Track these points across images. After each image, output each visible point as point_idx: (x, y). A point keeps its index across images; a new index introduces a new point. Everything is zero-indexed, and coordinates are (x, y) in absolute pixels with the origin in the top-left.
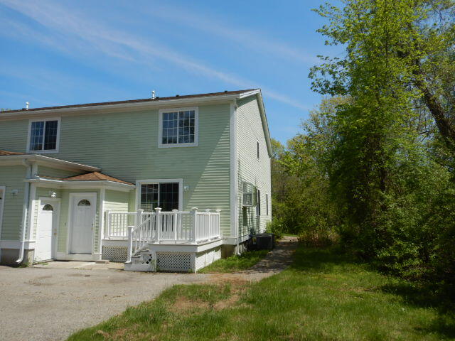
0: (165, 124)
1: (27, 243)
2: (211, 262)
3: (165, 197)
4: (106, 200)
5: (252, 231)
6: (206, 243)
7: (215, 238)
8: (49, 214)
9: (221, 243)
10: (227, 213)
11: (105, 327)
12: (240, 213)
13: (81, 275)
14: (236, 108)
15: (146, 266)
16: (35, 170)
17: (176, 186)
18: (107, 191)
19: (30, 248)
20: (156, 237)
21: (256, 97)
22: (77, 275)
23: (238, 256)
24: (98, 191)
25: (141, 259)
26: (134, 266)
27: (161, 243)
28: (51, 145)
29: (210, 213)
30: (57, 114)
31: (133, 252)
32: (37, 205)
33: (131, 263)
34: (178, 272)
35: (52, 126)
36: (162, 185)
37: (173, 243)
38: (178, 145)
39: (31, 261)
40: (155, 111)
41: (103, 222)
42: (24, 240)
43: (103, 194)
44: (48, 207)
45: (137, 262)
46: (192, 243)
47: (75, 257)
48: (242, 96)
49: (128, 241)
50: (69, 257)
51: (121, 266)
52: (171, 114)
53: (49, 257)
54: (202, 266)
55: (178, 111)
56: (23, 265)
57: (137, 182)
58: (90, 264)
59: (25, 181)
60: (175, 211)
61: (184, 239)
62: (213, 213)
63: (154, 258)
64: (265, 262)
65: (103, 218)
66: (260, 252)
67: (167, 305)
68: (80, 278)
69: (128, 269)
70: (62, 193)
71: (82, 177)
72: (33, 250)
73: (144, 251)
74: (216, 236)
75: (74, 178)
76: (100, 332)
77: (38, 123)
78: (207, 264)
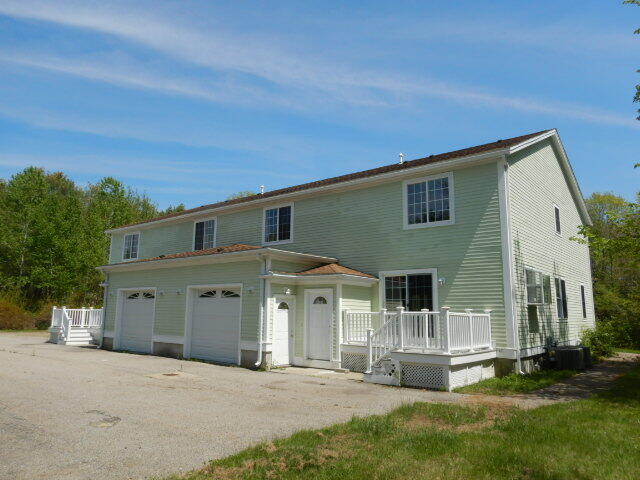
0: (410, 200)
1: (264, 345)
2: (476, 381)
3: (416, 292)
4: (344, 297)
5: (549, 341)
6: (467, 354)
7: (484, 349)
8: (285, 313)
9: (493, 355)
10: (501, 314)
11: (327, 432)
12: (522, 315)
13: (316, 383)
14: (506, 168)
15: (388, 379)
16: (269, 266)
17: (428, 278)
18: (345, 287)
19: (268, 350)
20: (399, 343)
21: (550, 141)
22: (312, 383)
23: (520, 375)
24: (333, 287)
25: (383, 369)
26: (374, 378)
27: (407, 351)
28: (285, 234)
29: (471, 315)
30: (289, 199)
31: (373, 360)
32: (272, 303)
33: (371, 374)
34: (428, 389)
35: (285, 213)
36: (412, 278)
37: (421, 352)
38: (429, 224)
39: (269, 365)
40: (397, 183)
41: (341, 323)
42: (261, 342)
43: (340, 290)
44: (283, 306)
45: (378, 373)
46: (445, 353)
47: (314, 363)
48: (514, 149)
49: (366, 348)
50: (306, 363)
51: (360, 376)
52: (417, 185)
53: (286, 362)
54: (461, 384)
55: (426, 180)
56: (261, 368)
57: (380, 274)
58: (328, 372)
59: (260, 277)
60: (425, 311)
61: (434, 347)
62: (476, 315)
63: (398, 369)
64: (560, 387)
65: (341, 320)
66: (561, 373)
67: (398, 421)
68: (314, 386)
69: (368, 380)
70: (297, 289)
71: (317, 270)
72: (271, 352)
73: (385, 360)
74: (484, 346)
75: (308, 272)
76: (320, 434)
77: (272, 211)
78: (469, 383)
